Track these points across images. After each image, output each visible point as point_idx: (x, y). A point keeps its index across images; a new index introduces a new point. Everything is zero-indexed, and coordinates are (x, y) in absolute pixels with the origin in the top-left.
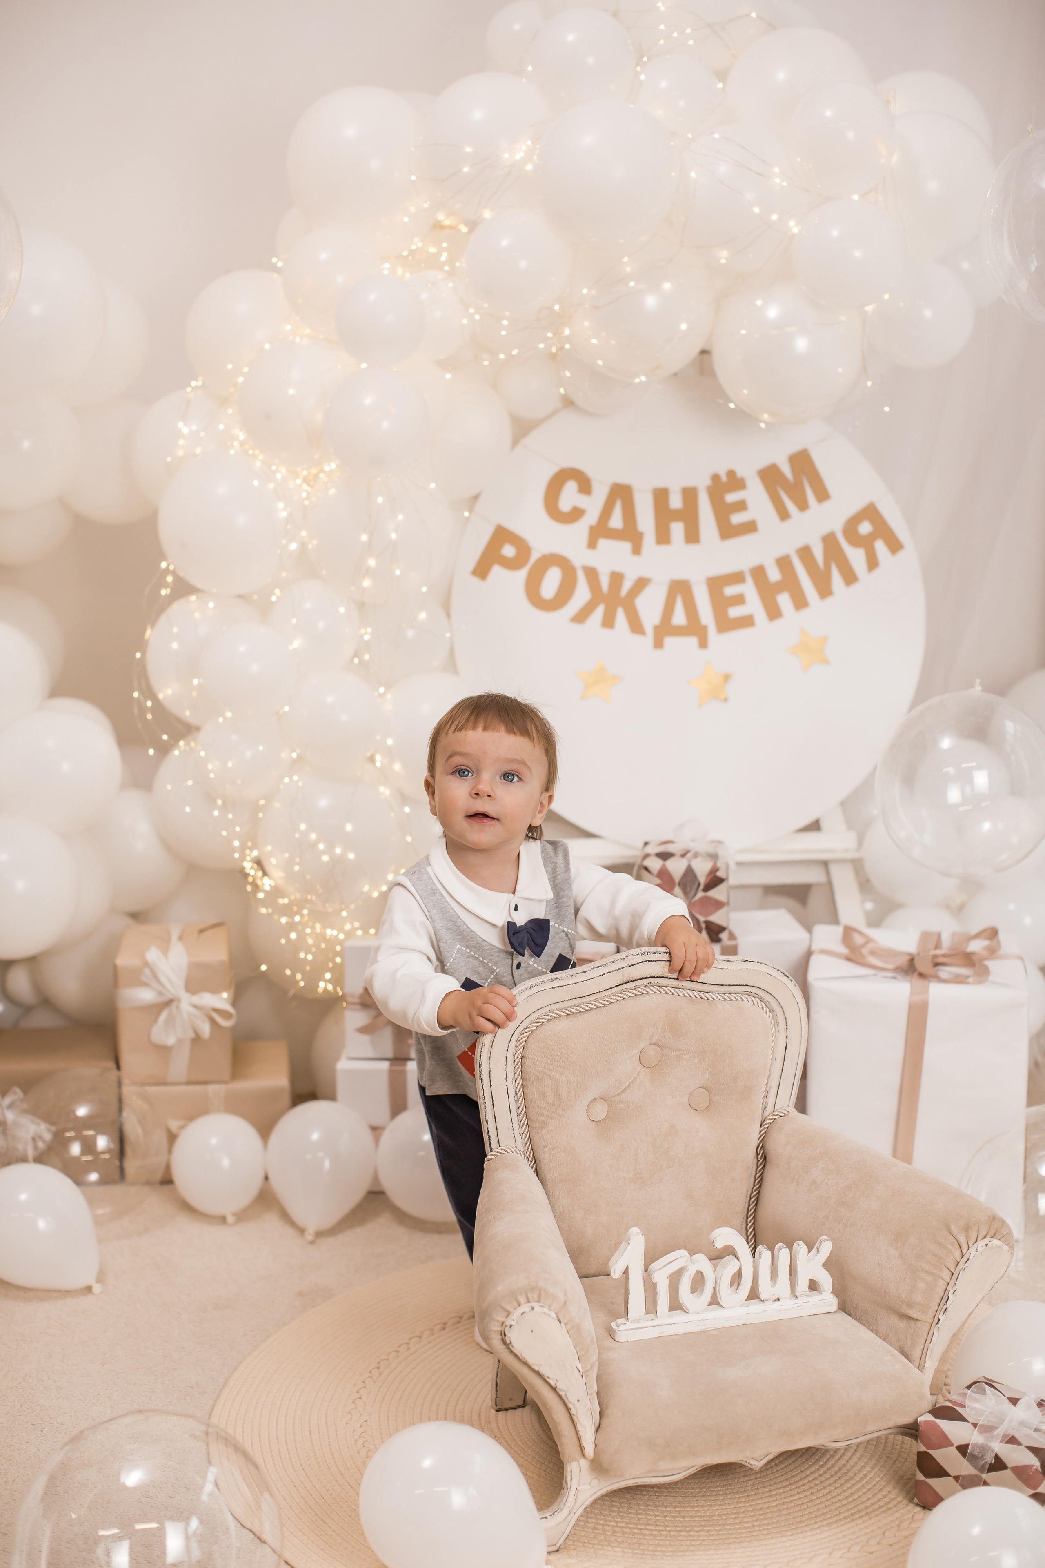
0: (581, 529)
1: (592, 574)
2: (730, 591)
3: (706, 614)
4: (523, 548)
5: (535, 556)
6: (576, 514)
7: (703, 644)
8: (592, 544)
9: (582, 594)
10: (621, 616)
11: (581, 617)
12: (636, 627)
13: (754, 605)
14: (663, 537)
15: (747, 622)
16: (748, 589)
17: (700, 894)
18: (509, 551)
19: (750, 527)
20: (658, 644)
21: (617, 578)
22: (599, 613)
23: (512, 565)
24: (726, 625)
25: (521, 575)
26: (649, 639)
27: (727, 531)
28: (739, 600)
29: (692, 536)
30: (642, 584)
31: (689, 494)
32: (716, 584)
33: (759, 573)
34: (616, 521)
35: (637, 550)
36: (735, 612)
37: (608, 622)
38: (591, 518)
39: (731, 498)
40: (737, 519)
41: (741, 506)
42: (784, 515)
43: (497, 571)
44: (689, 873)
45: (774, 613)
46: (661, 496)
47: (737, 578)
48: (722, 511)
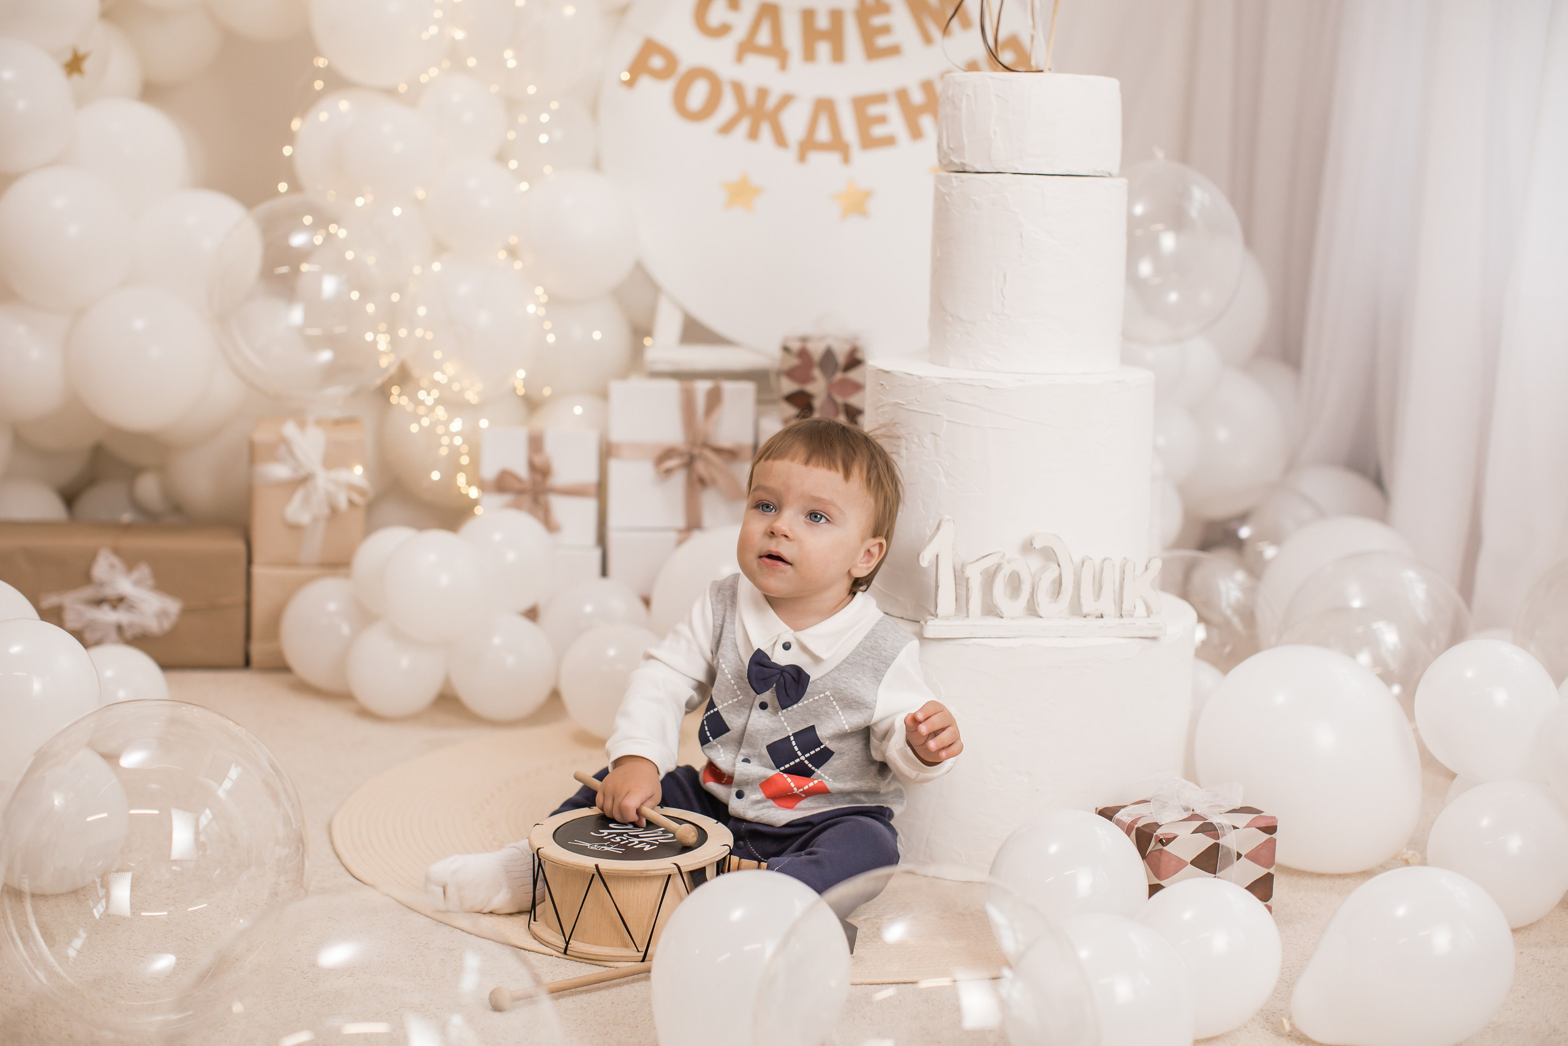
0: (728, 45)
1: (738, 88)
2: (874, 110)
3: (850, 132)
4: (671, 60)
5: (683, 68)
6: (724, 30)
7: (846, 159)
8: (740, 58)
9: (728, 107)
10: (766, 131)
11: (727, 129)
12: (780, 140)
13: (896, 125)
14: (809, 55)
15: (889, 141)
16: (892, 110)
17: (839, 375)
18: (657, 62)
19: (894, 51)
20: (802, 158)
21: (763, 93)
22: (744, 126)
23: (660, 75)
24: (869, 142)
25: (667, 87)
26: (791, 154)
27: (873, 53)
28: (882, 119)
29: (838, 56)
30: (786, 100)
31: (836, 16)
32: (860, 104)
33: (902, 96)
34: (764, 37)
35: (783, 66)
36: (878, 131)
37: (753, 134)
38: (740, 32)
39: (878, 21)
40: (882, 41)
41: (886, 30)
42: (928, 39)
43: (646, 83)
44: (829, 354)
45: (916, 133)
46: (808, 16)
47: (881, 98)
48: (868, 34)
